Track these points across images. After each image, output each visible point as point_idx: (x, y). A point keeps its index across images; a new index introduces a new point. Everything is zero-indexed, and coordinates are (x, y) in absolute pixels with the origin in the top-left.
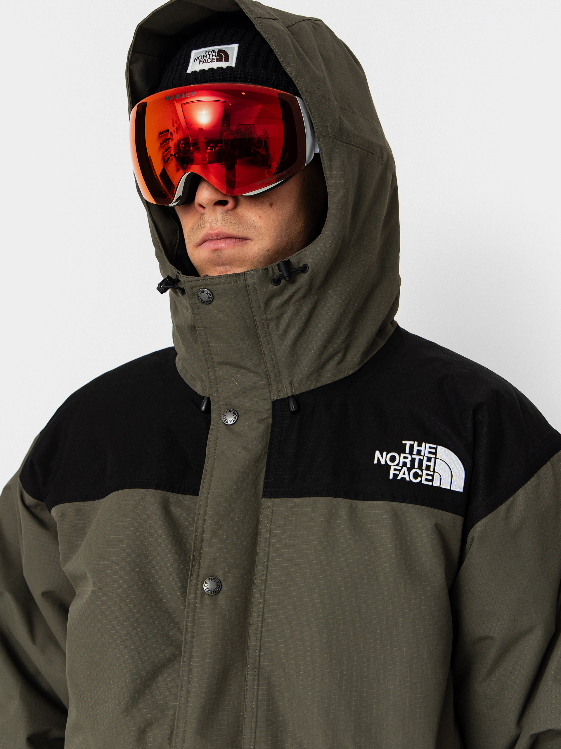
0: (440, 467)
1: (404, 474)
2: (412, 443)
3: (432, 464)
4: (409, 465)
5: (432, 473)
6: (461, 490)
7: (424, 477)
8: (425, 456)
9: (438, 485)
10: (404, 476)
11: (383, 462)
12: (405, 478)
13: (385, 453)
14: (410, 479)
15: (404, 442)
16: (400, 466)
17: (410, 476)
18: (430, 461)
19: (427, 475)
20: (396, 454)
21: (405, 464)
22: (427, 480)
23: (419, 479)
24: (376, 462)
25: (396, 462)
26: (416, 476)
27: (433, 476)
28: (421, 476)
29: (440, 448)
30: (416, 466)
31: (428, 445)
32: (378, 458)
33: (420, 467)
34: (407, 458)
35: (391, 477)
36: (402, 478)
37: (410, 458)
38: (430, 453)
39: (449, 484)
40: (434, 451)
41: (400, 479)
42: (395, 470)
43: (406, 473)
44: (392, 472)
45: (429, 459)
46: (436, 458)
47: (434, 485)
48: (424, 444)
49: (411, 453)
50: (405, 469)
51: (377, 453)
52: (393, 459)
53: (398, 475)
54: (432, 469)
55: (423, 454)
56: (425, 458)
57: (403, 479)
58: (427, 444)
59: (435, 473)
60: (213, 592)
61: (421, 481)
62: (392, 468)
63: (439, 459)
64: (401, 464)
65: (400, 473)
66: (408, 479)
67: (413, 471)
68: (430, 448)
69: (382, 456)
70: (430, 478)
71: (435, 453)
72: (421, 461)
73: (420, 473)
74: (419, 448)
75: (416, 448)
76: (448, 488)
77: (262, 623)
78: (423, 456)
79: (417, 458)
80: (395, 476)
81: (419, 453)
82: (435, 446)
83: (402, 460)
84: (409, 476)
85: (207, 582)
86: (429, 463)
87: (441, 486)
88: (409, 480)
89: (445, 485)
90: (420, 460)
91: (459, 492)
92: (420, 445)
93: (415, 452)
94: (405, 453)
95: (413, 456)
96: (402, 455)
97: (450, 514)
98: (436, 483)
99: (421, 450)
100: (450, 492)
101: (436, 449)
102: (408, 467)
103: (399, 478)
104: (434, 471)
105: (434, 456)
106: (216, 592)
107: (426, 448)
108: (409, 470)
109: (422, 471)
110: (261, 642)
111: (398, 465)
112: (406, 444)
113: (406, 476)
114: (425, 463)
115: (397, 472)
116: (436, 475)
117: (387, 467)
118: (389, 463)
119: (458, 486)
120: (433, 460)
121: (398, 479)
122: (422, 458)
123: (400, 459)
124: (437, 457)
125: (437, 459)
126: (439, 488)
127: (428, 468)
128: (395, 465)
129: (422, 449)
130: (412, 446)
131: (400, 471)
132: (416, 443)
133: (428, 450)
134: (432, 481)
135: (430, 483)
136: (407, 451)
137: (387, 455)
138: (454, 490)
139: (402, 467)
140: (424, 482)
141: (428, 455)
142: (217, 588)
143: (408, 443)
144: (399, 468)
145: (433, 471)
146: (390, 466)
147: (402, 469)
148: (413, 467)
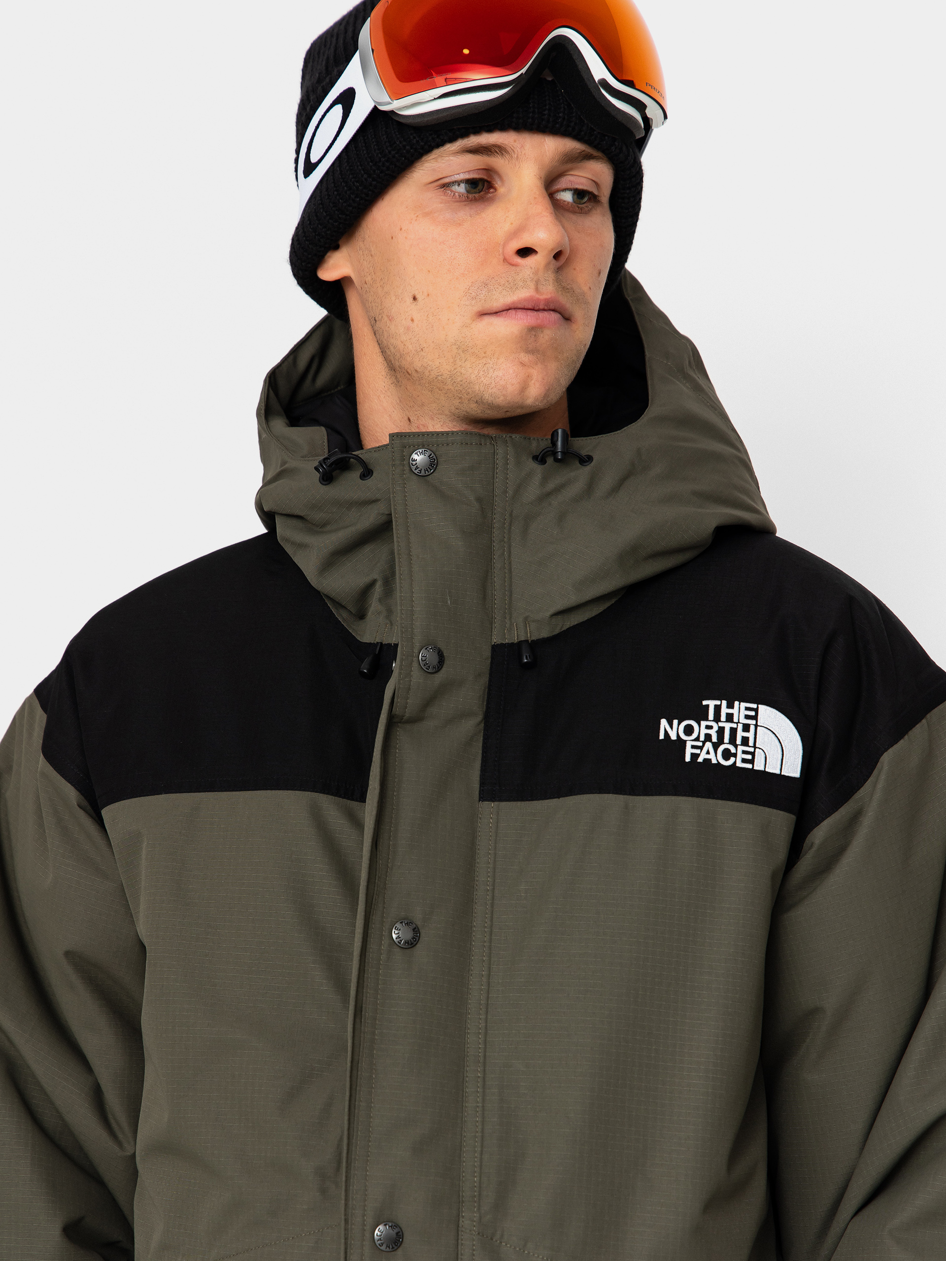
0: (764, 739)
1: (708, 753)
2: (718, 702)
3: (750, 735)
4: (714, 739)
5: (752, 750)
6: (797, 774)
7: (740, 756)
8: (739, 722)
9: (762, 768)
10: (708, 757)
11: (673, 737)
12: (710, 760)
13: (675, 722)
14: (718, 761)
15: (705, 703)
16: (701, 741)
17: (718, 755)
18: (748, 731)
19: (744, 752)
20: (693, 723)
21: (708, 737)
22: (744, 761)
23: (732, 760)
24: (662, 737)
25: (695, 735)
26: (727, 754)
27: (753, 754)
28: (735, 755)
29: (762, 708)
30: (727, 739)
31: (744, 705)
32: (665, 729)
33: (733, 741)
34: (709, 727)
35: (688, 759)
36: (705, 760)
37: (716, 728)
38: (747, 717)
39: (779, 767)
40: (753, 713)
41: (702, 761)
42: (693, 747)
43: (712, 751)
44: (689, 751)
45: (746, 728)
46: (756, 726)
47: (755, 768)
48: (736, 703)
49: (717, 719)
50: (708, 745)
51: (664, 722)
52: (689, 730)
53: (698, 755)
54: (751, 743)
55: (736, 720)
56: (740, 727)
57: (707, 761)
58: (742, 703)
59: (757, 750)
60: (408, 943)
61: (735, 762)
62: (689, 744)
63: (761, 726)
64: (702, 738)
65: (701, 752)
66: (714, 761)
67: (721, 748)
68: (747, 709)
69: (671, 727)
70: (749, 757)
71: (755, 718)
72: (733, 731)
73: (733, 749)
74: (730, 711)
75: (724, 711)
76: (778, 772)
77: (488, 993)
78: (737, 723)
79: (728, 726)
80: (695, 756)
81: (730, 718)
82: (754, 706)
83: (704, 731)
84: (716, 756)
85: (398, 928)
86: (746, 734)
87: (767, 770)
88: (716, 762)
89: (773, 768)
90: (731, 729)
91: (795, 778)
92: (730, 706)
93: (723, 718)
94: (707, 719)
95: (721, 724)
96: (704, 724)
97: (782, 813)
98: (759, 766)
99: (732, 715)
100: (780, 778)
101: (756, 710)
102: (713, 741)
103: (700, 760)
104: (755, 747)
105: (754, 722)
106: (412, 944)
107: (740, 710)
108: (716, 746)
109: (736, 746)
110: (486, 1022)
111: (697, 739)
112: (708, 706)
113: (712, 756)
114: (740, 734)
115: (697, 751)
116: (758, 752)
117: (681, 743)
118: (683, 736)
119: (793, 768)
120: (752, 728)
121: (698, 761)
122: (734, 726)
123: (701, 729)
124: (759, 724)
125: (759, 726)
126: (764, 773)
127: (745, 741)
128: (692, 740)
129: (735, 711)
130: (718, 709)
131: (701, 748)
132: (724, 703)
133: (744, 712)
134: (752, 761)
135: (749, 766)
136: (711, 716)
137: (679, 724)
138: (787, 775)
139: (704, 743)
140: (739, 764)
141: (744, 721)
142: (414, 938)
143: (712, 704)
144: (700, 744)
145: (753, 745)
146: (685, 741)
147: (704, 745)
148: (721, 741)
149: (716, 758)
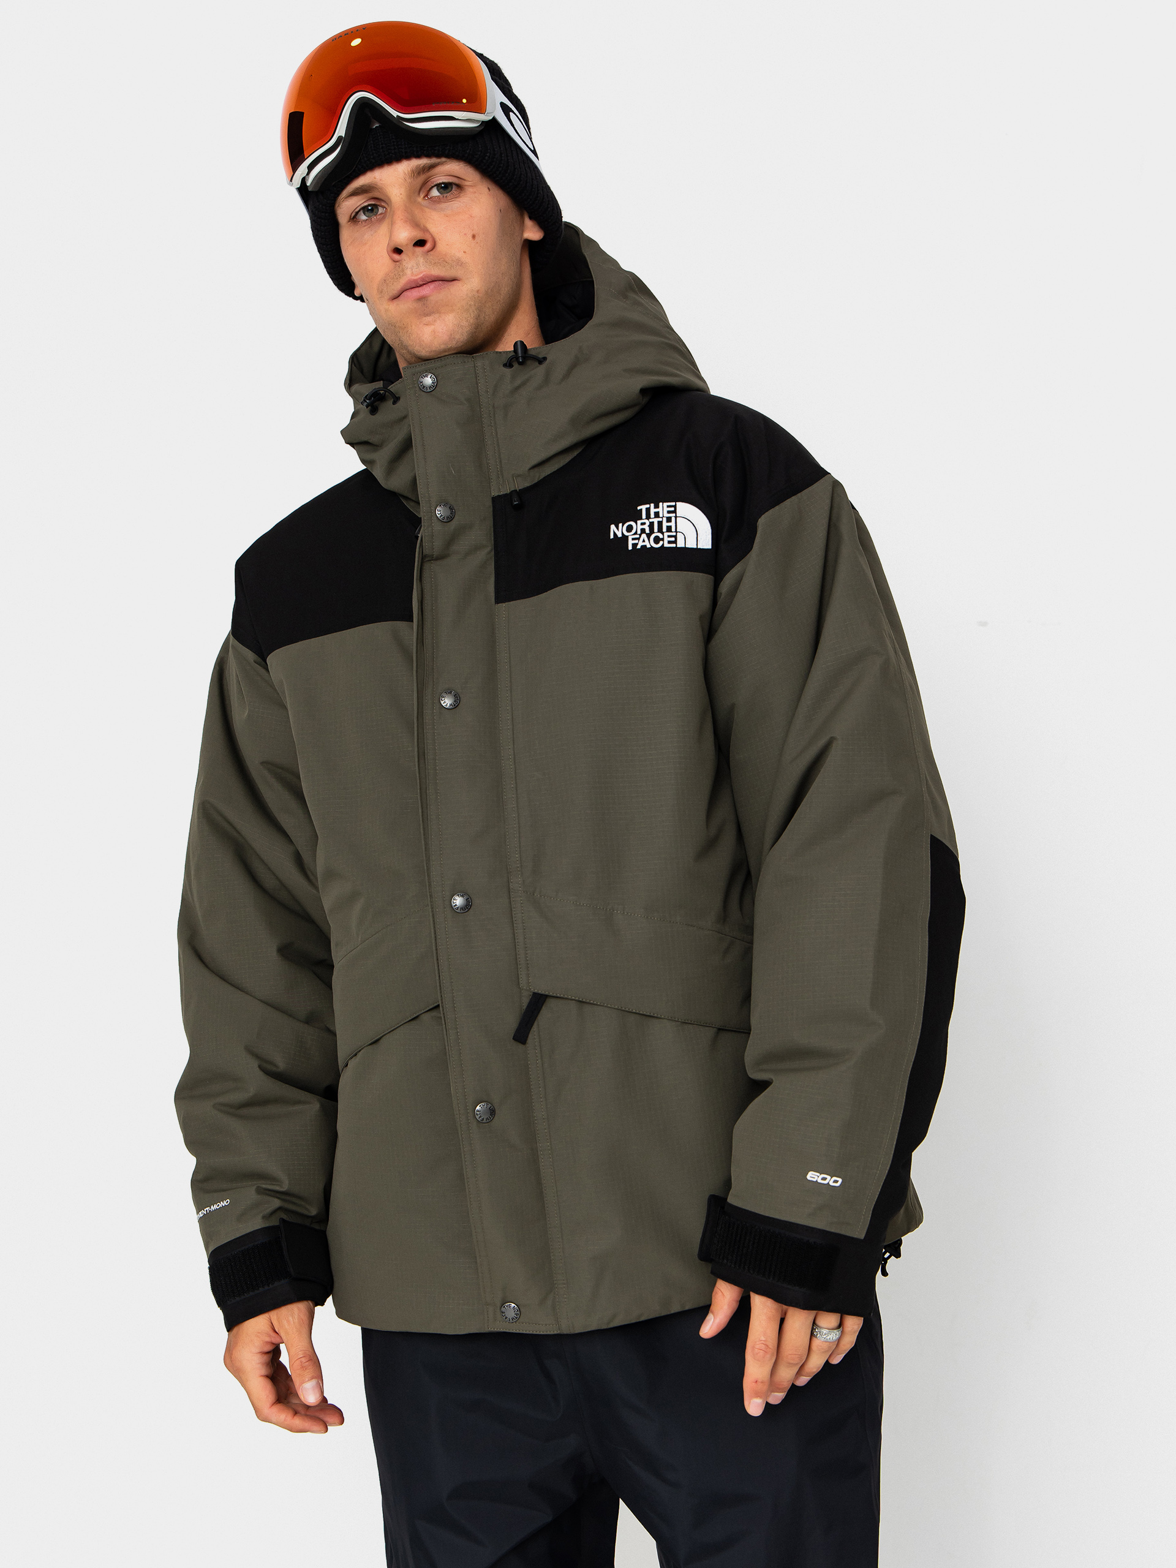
0: (683, 525)
1: (644, 541)
2: (648, 506)
3: (673, 524)
4: (647, 531)
5: (674, 534)
6: (709, 547)
7: (666, 539)
9: (683, 546)
10: (644, 544)
11: (619, 535)
12: (646, 546)
13: (620, 525)
14: (651, 545)
15: (639, 508)
16: (638, 534)
17: (651, 541)
18: (671, 521)
19: (669, 536)
20: (632, 523)
21: (643, 531)
22: (669, 542)
23: (661, 543)
24: (612, 537)
25: (634, 531)
26: (657, 540)
27: (675, 537)
28: (663, 539)
29: (680, 505)
30: (656, 529)
31: (666, 504)
32: (614, 531)
33: (660, 530)
34: (643, 524)
35: (630, 548)
36: (642, 546)
37: (648, 523)
38: (669, 512)
39: (696, 542)
40: (673, 509)
42: (633, 539)
43: (646, 539)
44: (631, 542)
45: (669, 520)
46: (676, 517)
47: (678, 546)
48: (661, 504)
49: (648, 517)
50: (644, 536)
51: (613, 527)
52: (630, 528)
53: (637, 544)
54: (673, 530)
55: (661, 515)
56: (665, 519)
57: (644, 547)
58: (664, 503)
59: (678, 533)
60: (452, 705)
61: (663, 544)
62: (630, 538)
63: (680, 517)
64: (639, 532)
65: (639, 542)
66: (648, 546)
67: (653, 536)
68: (668, 506)
69: (618, 529)
70: (673, 539)
71: (675, 512)
72: (660, 524)
73: (661, 536)
74: (657, 510)
75: (653, 511)
76: (695, 546)
77: (513, 731)
78: (662, 517)
79: (656, 521)
80: (634, 545)
81: (657, 515)
82: (673, 504)
83: (640, 527)
85: (444, 696)
86: (669, 524)
87: (687, 546)
88: (651, 547)
89: (691, 544)
90: (658, 522)
91: (708, 549)
92: (657, 507)
93: (652, 515)
94: (641, 519)
95: (651, 520)
96: (639, 522)
97: (701, 574)
98: (680, 544)
99: (659, 512)
100: (697, 551)
101: (675, 506)
103: (639, 547)
104: (676, 532)
105: (674, 515)
106: (455, 705)
107: (664, 508)
108: (649, 536)
109: (663, 533)
111: (636, 533)
112: (641, 509)
113: (647, 543)
114: (665, 524)
115: (636, 541)
116: (679, 535)
117: (625, 538)
118: (626, 534)
119: (706, 543)
120: (673, 519)
122: (660, 519)
123: (637, 526)
124: (678, 516)
126: (685, 549)
127: (669, 529)
128: (633, 535)
129: (660, 510)
130: (648, 510)
131: (638, 539)
132: (652, 505)
133: (666, 509)
134: (675, 542)
135: (674, 545)
136: (644, 516)
137: (623, 526)
138: (702, 548)
139: (640, 535)
140: (666, 545)
141: (667, 515)
142: (457, 700)
143: (643, 508)
144: (638, 536)
146: (628, 536)
147: (640, 537)
148: (652, 531)
149: (650, 543)
